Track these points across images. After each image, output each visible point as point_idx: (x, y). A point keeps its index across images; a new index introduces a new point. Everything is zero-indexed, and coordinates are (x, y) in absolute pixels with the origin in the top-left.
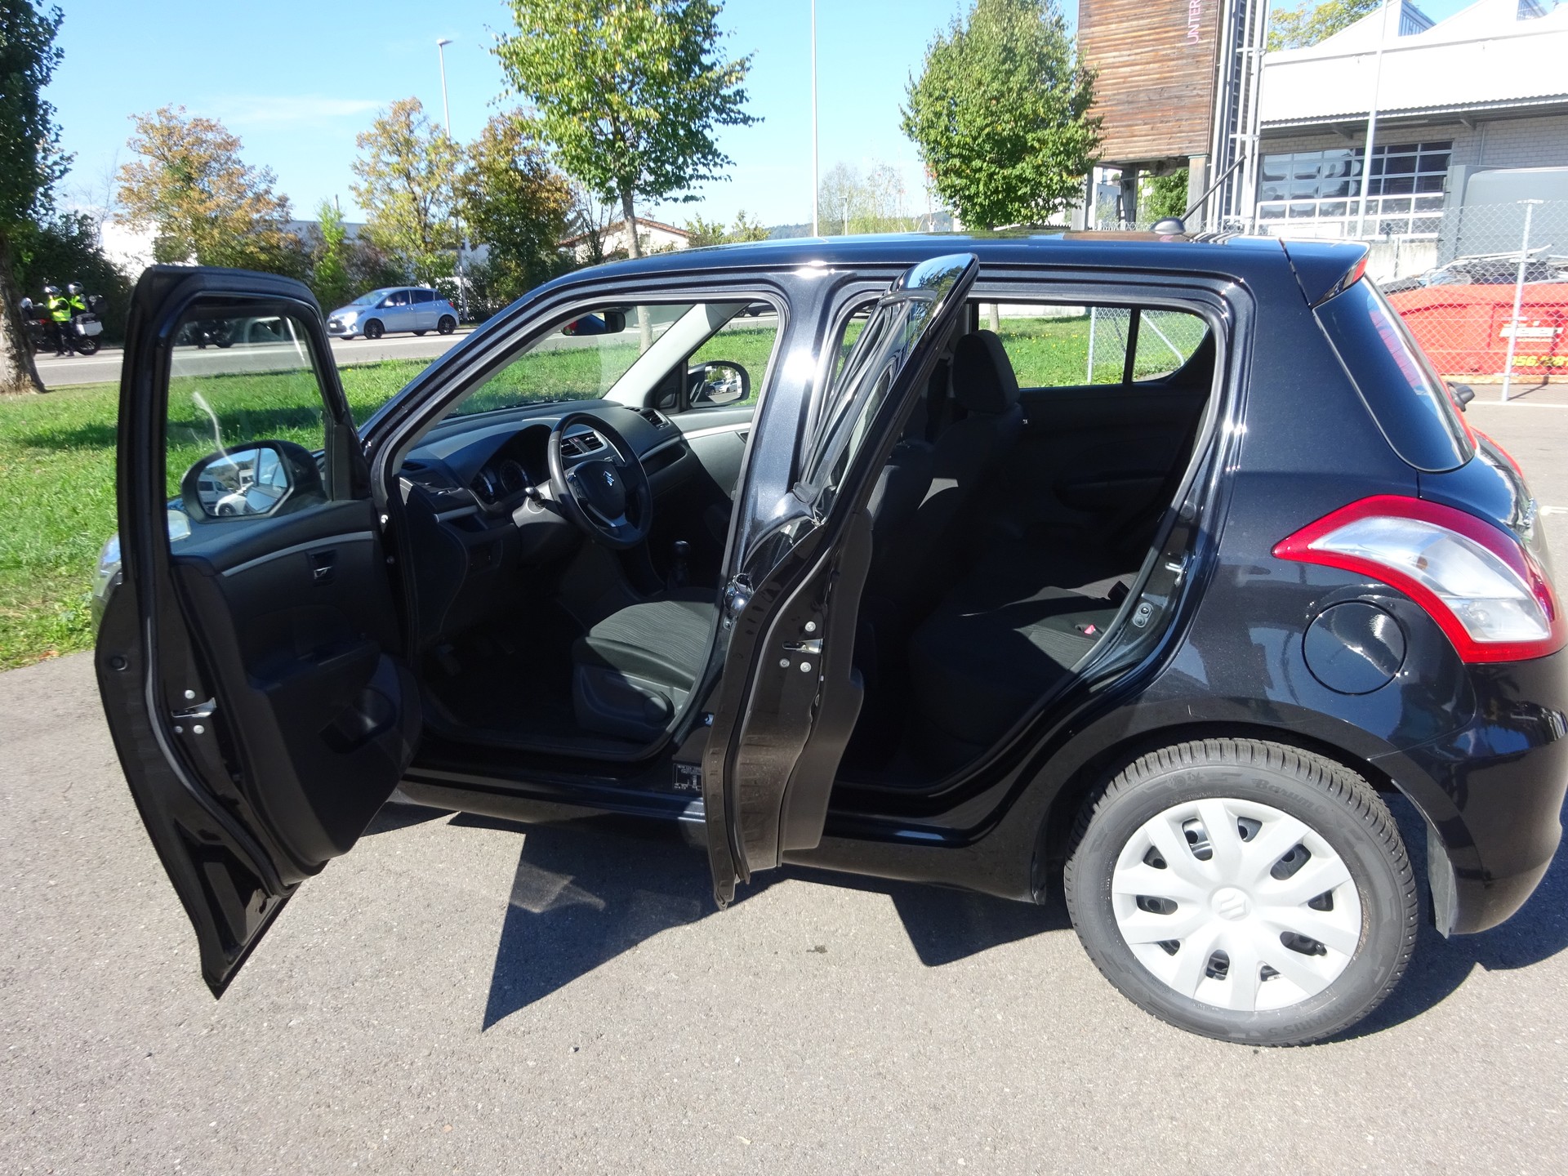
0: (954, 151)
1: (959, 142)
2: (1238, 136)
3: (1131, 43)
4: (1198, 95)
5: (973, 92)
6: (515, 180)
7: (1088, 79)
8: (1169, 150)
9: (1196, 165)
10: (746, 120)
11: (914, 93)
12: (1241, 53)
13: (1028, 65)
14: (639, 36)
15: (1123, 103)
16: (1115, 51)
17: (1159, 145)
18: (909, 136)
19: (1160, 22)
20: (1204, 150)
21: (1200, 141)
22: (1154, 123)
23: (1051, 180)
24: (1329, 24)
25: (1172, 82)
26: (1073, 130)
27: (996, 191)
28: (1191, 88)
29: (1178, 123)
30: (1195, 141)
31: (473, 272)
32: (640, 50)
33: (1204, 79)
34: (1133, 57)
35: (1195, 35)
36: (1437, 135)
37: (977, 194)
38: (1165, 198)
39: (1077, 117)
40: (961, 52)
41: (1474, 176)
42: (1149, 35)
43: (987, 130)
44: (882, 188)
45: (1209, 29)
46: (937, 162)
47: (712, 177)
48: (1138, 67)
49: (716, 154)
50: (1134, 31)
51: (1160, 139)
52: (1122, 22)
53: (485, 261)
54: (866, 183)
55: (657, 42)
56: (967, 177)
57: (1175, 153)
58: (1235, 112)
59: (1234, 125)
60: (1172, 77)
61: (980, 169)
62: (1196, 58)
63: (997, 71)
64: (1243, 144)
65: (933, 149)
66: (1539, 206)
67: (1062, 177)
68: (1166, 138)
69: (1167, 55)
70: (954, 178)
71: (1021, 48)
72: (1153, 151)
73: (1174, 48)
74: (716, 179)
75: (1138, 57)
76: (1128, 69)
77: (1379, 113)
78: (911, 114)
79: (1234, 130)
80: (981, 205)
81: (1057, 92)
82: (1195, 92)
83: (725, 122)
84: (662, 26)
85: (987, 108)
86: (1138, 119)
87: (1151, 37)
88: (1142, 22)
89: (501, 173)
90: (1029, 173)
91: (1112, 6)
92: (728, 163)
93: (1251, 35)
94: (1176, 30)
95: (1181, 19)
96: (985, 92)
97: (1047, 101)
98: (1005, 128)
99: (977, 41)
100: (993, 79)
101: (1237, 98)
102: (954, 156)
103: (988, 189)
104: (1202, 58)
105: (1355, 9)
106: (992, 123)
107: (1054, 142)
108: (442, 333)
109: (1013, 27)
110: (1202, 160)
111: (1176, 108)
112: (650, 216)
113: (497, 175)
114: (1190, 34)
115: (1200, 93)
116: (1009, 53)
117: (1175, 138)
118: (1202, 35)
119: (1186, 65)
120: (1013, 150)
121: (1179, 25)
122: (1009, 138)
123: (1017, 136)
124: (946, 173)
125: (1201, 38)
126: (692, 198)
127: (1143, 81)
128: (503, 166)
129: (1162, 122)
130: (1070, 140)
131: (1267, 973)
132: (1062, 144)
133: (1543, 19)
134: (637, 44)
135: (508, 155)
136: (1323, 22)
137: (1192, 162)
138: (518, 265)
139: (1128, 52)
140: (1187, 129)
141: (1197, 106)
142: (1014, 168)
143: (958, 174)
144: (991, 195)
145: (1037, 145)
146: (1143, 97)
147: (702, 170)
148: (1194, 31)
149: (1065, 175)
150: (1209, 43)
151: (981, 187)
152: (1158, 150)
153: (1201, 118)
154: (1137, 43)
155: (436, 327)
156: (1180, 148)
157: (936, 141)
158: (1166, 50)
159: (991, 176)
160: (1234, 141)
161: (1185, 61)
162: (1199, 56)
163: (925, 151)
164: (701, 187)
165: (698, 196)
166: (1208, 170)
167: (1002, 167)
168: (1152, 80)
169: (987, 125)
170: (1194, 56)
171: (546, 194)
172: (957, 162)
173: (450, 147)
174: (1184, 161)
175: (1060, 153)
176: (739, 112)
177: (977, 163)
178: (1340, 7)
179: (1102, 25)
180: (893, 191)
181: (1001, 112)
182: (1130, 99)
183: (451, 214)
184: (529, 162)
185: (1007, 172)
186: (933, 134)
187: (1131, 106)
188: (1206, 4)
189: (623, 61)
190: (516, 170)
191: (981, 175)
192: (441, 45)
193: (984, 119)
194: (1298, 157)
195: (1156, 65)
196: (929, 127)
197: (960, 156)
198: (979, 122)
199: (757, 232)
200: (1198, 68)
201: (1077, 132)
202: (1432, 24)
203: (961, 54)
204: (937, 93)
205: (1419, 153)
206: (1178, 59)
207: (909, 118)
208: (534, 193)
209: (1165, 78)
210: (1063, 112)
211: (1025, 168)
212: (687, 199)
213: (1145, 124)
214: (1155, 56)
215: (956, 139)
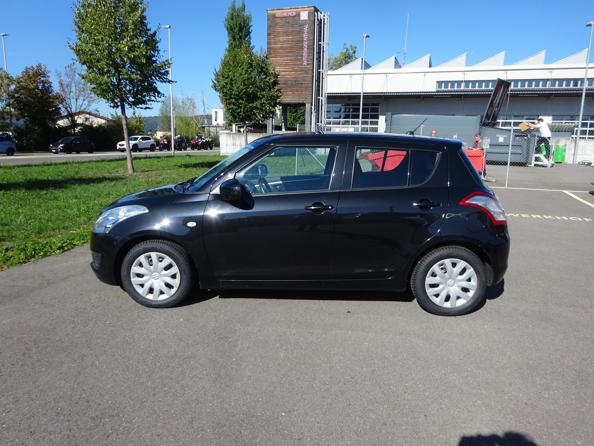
0: (233, 96)
1: (234, 93)
2: (320, 98)
3: (285, 65)
4: (307, 84)
5: (239, 77)
6: (38, 93)
7: (276, 76)
8: (299, 100)
9: (308, 106)
10: (169, 82)
11: (217, 75)
12: (320, 71)
13: (258, 69)
14: (135, 50)
15: (283, 84)
16: (280, 66)
17: (296, 98)
18: (215, 90)
19: (294, 59)
20: (310, 101)
21: (308, 98)
22: (294, 91)
23: (266, 108)
24: (339, 63)
25: (299, 79)
26: (273, 92)
27: (247, 111)
28: (305, 81)
29: (301, 92)
30: (307, 98)
31: (17, 130)
32: (135, 54)
33: (309, 78)
34: (286, 69)
35: (306, 64)
36: (375, 101)
37: (241, 112)
38: (291, 116)
39: (273, 88)
40: (234, 63)
41: (393, 116)
42: (291, 62)
43: (244, 90)
44: (187, 106)
45: (310, 63)
46: (226, 100)
47: (156, 101)
48: (288, 73)
49: (159, 93)
50: (286, 61)
51: (296, 97)
52: (282, 57)
53: (22, 125)
54: (181, 104)
55: (142, 52)
56: (237, 106)
57: (301, 102)
58: (319, 90)
59: (319, 94)
60: (299, 77)
61: (242, 103)
62: (306, 72)
63: (247, 71)
64: (322, 100)
65: (225, 95)
66: (424, 127)
67: (270, 108)
68: (297, 97)
69: (297, 70)
70: (233, 106)
71: (254, 63)
72: (294, 100)
73: (299, 68)
74: (158, 102)
75: (287, 69)
76: (284, 73)
77: (364, 93)
78: (216, 83)
79: (319, 96)
80: (242, 115)
81: (267, 80)
82: (306, 83)
83: (161, 82)
84: (143, 47)
85: (244, 83)
86: (288, 90)
87: (291, 63)
88: (288, 58)
89: (31, 90)
90: (259, 106)
91: (278, 52)
92: (163, 96)
93: (323, 66)
94: (299, 62)
95: (301, 58)
96: (243, 77)
97: (264, 82)
98: (251, 90)
99: (239, 60)
100: (245, 74)
101: (319, 86)
102: (233, 98)
103: (245, 110)
104: (308, 72)
105: (346, 59)
106: (246, 88)
107: (267, 96)
108: (8, 155)
109: (252, 57)
110: (310, 105)
111: (301, 87)
112: (97, 111)
113: (30, 90)
114: (304, 64)
115: (308, 83)
116: (251, 65)
117: (301, 97)
118: (308, 64)
119: (303, 73)
120: (252, 97)
121: (301, 60)
122: (251, 94)
123: (255, 93)
124: (230, 104)
125: (307, 65)
126: (149, 108)
127: (290, 77)
128: (33, 87)
129: (296, 91)
130: (272, 96)
131: (458, 298)
132: (270, 97)
133: (401, 69)
134: (133, 52)
135: (35, 83)
136: (337, 62)
137: (306, 105)
138: (39, 128)
139: (284, 67)
140: (304, 94)
141: (307, 87)
142: (253, 104)
143: (234, 104)
144: (246, 112)
145: (261, 96)
146: (289, 82)
147: (153, 98)
148: (305, 63)
149: (271, 108)
150: (310, 67)
151: (242, 109)
152: (295, 100)
153: (309, 91)
154: (287, 65)
155: (5, 152)
156: (302, 100)
157: (226, 93)
158: (296, 68)
159: (245, 106)
160: (319, 99)
161: (303, 72)
162: (307, 71)
163: (222, 96)
164: (151, 104)
165: (150, 107)
166: (311, 109)
167: (249, 103)
168: (292, 77)
169: (244, 89)
170: (306, 71)
171: (52, 100)
172: (233, 100)
173: (8, 78)
174: (304, 105)
175: (269, 100)
176: (167, 79)
177: (240, 101)
178: (342, 58)
179: (275, 57)
180: (191, 107)
181: (249, 84)
182: (285, 83)
183: (7, 105)
184: (43, 86)
185: (251, 105)
186: (225, 90)
187: (286, 85)
188: (309, 54)
189: (128, 57)
190: (38, 89)
191: (242, 105)
192: (3, 36)
193: (243, 86)
194: (334, 105)
195: (293, 73)
196: (223, 88)
197: (234, 98)
198: (241, 87)
199: (141, 120)
200: (307, 75)
201: (274, 93)
202: (371, 67)
203: (234, 64)
204: (226, 76)
205: (370, 107)
206: (300, 71)
207: (215, 84)
208: (47, 99)
209: (296, 77)
210: (269, 86)
211: (257, 104)
212: (146, 108)
213: (291, 91)
214: (293, 70)
215: (234, 92)
